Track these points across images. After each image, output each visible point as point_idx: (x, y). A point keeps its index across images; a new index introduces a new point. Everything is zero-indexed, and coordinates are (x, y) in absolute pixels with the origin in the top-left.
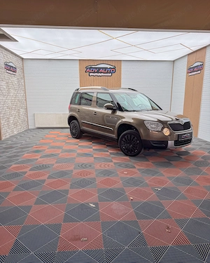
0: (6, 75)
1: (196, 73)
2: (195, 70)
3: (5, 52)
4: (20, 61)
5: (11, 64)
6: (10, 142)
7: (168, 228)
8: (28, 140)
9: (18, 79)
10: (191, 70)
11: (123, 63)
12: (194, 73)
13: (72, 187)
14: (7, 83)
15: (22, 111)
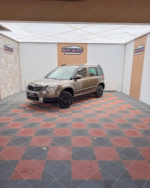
0: (5, 54)
1: (139, 53)
2: (139, 51)
3: (5, 38)
4: (16, 44)
5: (9, 46)
6: (5, 101)
7: (90, 167)
8: (18, 99)
9: (14, 56)
10: (137, 51)
11: (88, 46)
12: (138, 53)
13: (36, 134)
14: (6, 60)
15: (17, 79)
